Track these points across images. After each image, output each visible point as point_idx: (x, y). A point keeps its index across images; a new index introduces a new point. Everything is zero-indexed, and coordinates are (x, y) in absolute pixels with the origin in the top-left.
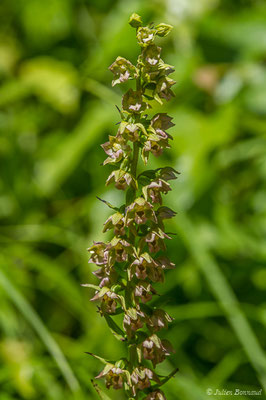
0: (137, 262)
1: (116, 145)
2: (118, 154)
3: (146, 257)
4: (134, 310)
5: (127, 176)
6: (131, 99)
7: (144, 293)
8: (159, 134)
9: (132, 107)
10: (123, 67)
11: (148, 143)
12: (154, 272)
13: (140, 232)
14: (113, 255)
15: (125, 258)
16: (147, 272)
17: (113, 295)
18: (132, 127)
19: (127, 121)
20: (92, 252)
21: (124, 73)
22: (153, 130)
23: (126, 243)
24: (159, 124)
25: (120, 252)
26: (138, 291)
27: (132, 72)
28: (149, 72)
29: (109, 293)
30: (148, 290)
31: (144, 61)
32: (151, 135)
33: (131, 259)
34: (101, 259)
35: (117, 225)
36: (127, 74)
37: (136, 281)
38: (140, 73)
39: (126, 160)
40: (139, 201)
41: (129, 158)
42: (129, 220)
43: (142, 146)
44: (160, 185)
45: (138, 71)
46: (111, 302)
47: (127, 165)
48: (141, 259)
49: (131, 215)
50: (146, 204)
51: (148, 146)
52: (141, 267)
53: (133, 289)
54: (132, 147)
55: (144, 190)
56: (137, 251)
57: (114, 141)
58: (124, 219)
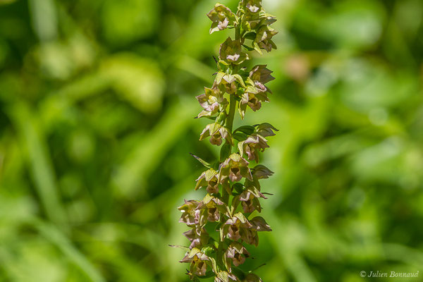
0: (230, 221)
1: (212, 98)
2: (213, 106)
3: (240, 216)
4: (225, 273)
5: (222, 130)
6: (229, 49)
7: (237, 255)
8: (258, 87)
9: (230, 57)
10: (222, 14)
11: (245, 95)
12: (248, 234)
13: (234, 191)
14: (206, 214)
15: (218, 218)
16: (241, 233)
17: (203, 257)
18: (229, 78)
19: (224, 72)
20: (183, 211)
21: (223, 20)
22: (251, 82)
23: (218, 201)
24: (258, 76)
25: (213, 211)
26: (231, 253)
27: (231, 20)
28: (249, 20)
29: (199, 255)
30: (241, 252)
31: (245, 8)
32: (249, 87)
33: (224, 219)
34: (192, 219)
35: (210, 182)
36: (226, 22)
37: (228, 243)
38: (240, 21)
39: (222, 113)
40: (234, 157)
41: (225, 112)
42: (223, 177)
43: (239, 99)
44: (257, 141)
45: (237, 19)
46: (201, 264)
47: (223, 119)
48: (235, 219)
49: (225, 171)
50: (242, 161)
51: (245, 98)
52: (234, 228)
53: (225, 250)
54: (229, 100)
55: (240, 146)
56: (230, 210)
57: (210, 93)
58: (218, 176)
